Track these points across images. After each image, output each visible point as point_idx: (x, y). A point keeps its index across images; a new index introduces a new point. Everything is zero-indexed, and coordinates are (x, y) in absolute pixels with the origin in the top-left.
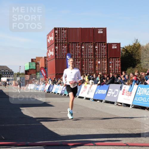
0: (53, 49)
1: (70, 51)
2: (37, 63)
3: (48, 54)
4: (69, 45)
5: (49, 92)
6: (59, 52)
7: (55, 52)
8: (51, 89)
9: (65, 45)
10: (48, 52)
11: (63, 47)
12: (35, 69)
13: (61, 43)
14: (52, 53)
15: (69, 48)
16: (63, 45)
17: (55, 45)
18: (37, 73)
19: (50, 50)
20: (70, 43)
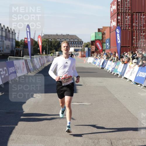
0: (115, 19)
1: (134, 22)
2: (103, 33)
3: (111, 24)
4: (133, 15)
5: (103, 68)
6: (122, 23)
7: (118, 22)
8: (105, 65)
9: (128, 15)
10: (111, 22)
11: (126, 17)
12: (101, 40)
13: (124, 12)
14: (114, 24)
15: (133, 19)
16: (126, 15)
17: (118, 15)
18: (104, 44)
19: (113, 20)
20: (134, 12)
